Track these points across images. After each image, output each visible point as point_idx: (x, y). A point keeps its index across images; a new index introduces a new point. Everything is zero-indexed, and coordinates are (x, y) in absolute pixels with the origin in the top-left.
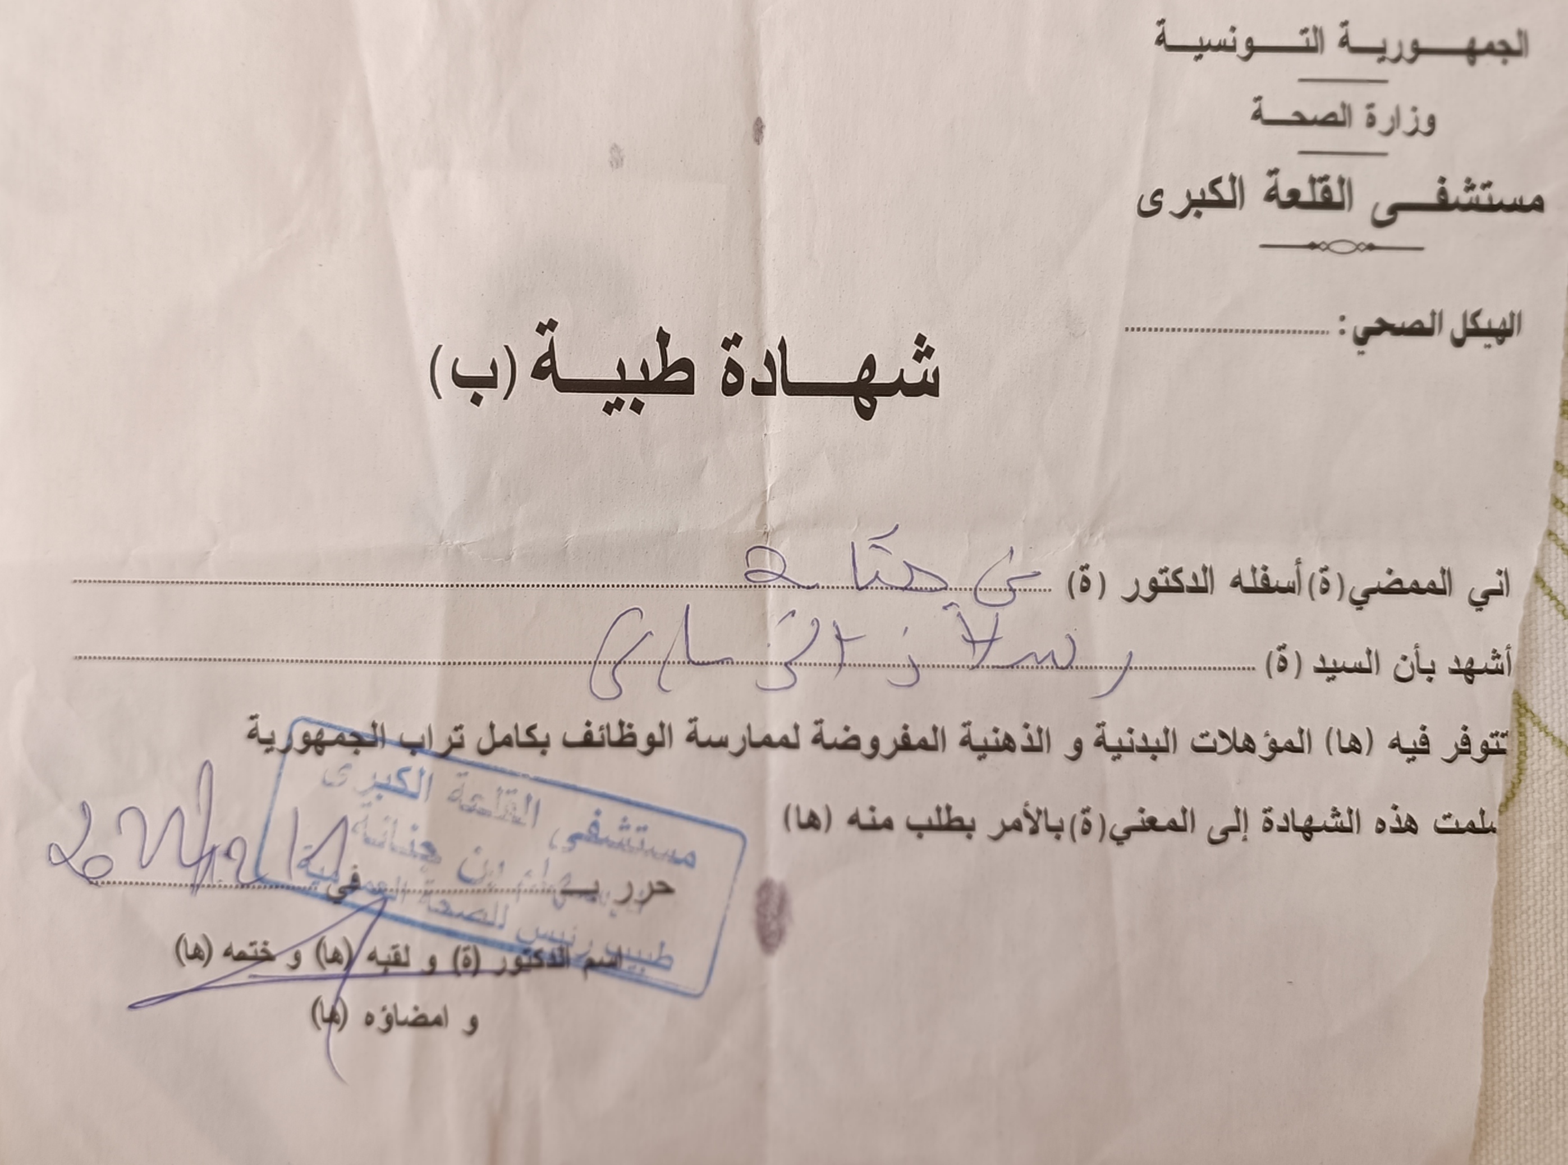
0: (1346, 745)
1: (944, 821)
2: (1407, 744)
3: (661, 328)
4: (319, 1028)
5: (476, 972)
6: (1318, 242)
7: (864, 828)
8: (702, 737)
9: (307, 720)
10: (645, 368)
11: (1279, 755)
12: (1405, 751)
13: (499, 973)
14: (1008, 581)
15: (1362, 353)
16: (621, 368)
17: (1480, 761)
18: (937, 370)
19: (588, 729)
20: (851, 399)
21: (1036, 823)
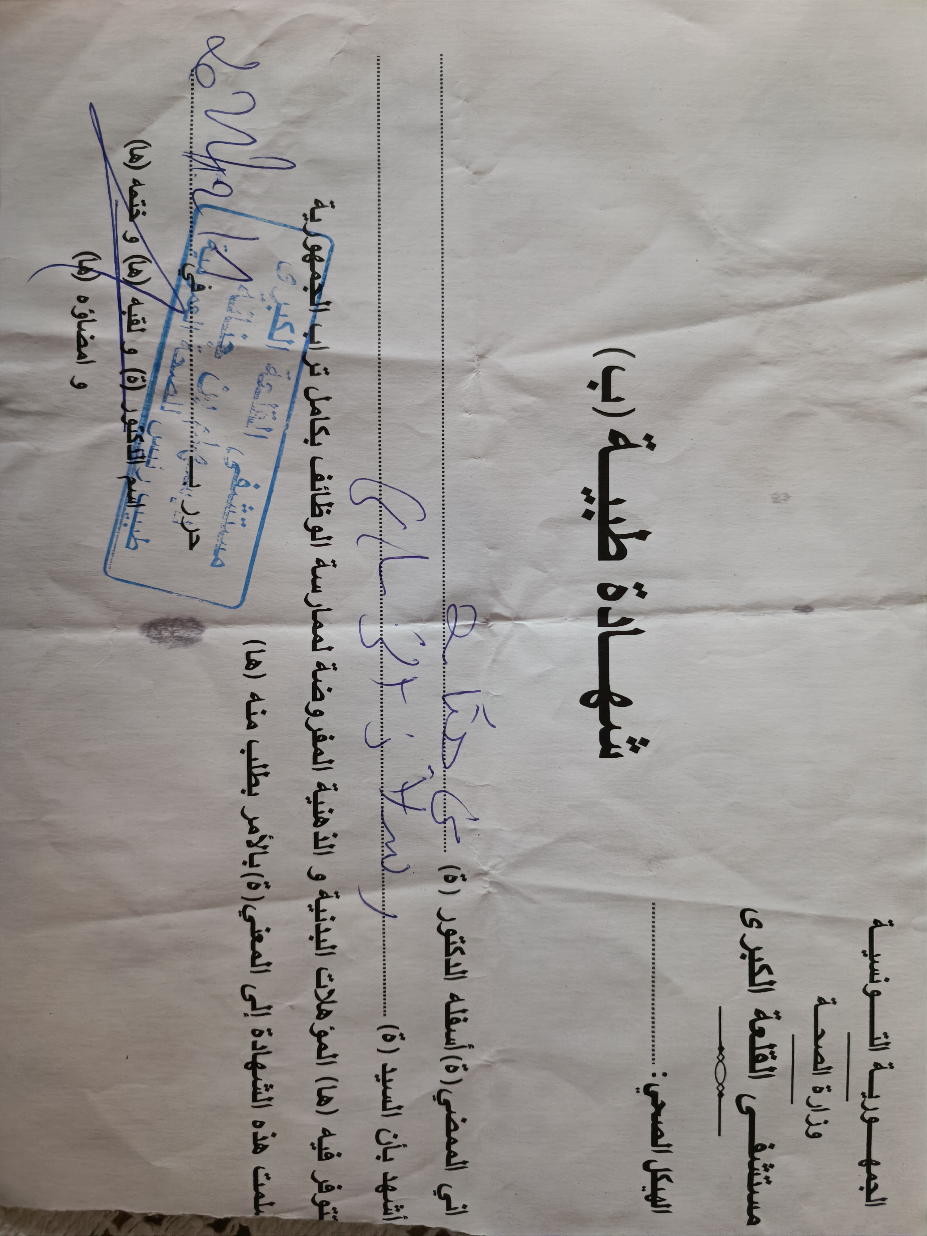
0: (325, 1093)
1: (255, 771)
2: (326, 1142)
3: (650, 533)
4: (73, 258)
5: (123, 386)
6: (723, 1053)
7: (248, 704)
8: (319, 572)
9: (332, 250)
10: (618, 520)
11: (316, 1038)
12: (320, 1140)
13: (123, 406)
14: (452, 818)
15: (638, 1092)
16: (619, 501)
17: (313, 1200)
18: (622, 756)
19: (326, 477)
20: (596, 687)
21: (255, 845)
